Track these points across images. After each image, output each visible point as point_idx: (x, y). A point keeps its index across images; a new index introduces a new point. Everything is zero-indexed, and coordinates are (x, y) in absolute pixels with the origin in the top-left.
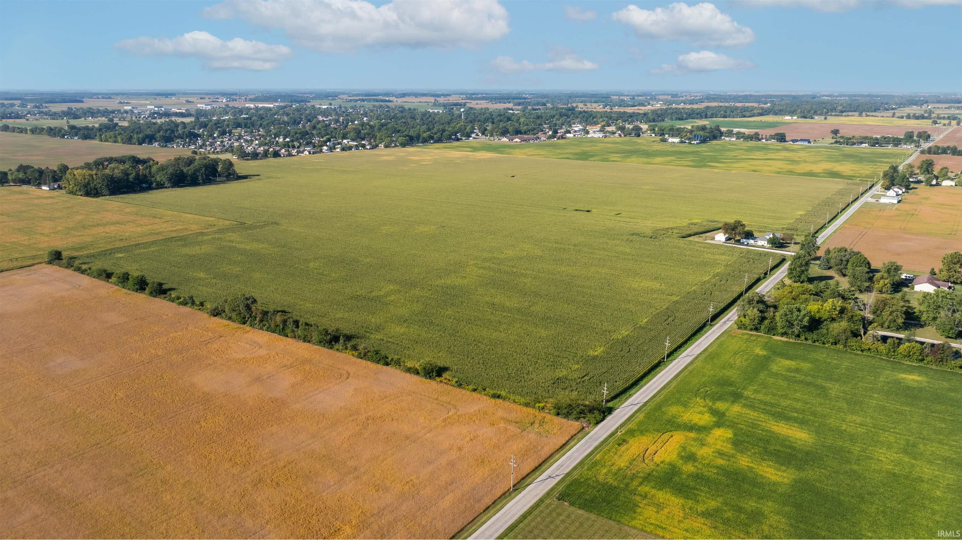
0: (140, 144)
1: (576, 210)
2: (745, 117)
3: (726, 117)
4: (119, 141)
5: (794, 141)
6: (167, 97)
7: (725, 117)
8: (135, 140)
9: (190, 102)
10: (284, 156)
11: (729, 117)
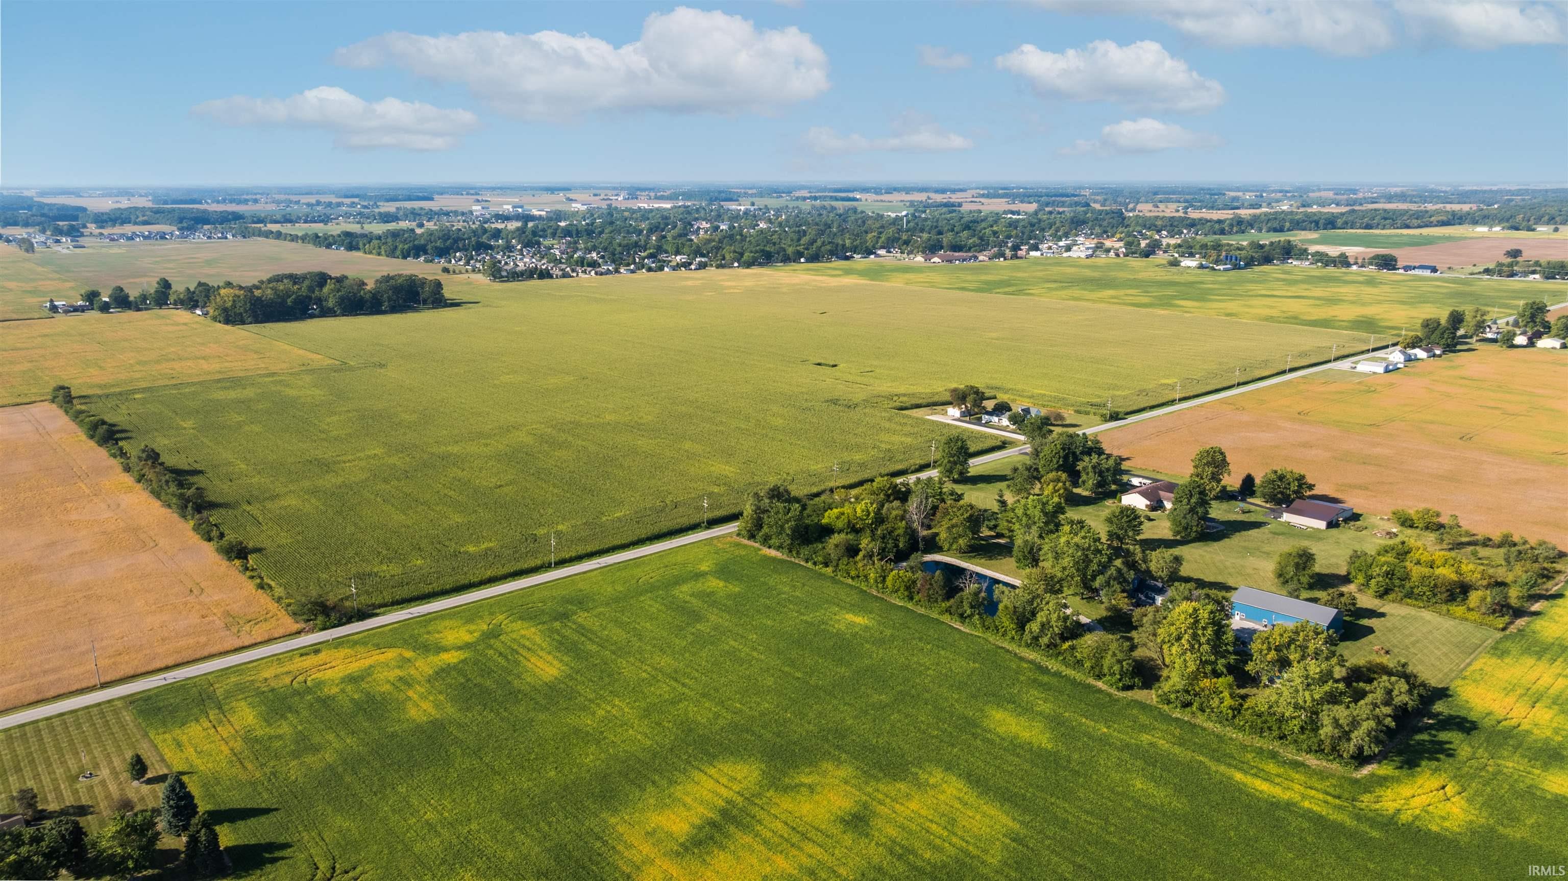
0: (405, 257)
1: (819, 364)
2: (1408, 227)
3: (1371, 228)
4: (383, 253)
5: (1406, 268)
6: (553, 193)
7: (1369, 227)
8: (398, 252)
9: (572, 200)
10: (557, 277)
11: (1377, 228)
